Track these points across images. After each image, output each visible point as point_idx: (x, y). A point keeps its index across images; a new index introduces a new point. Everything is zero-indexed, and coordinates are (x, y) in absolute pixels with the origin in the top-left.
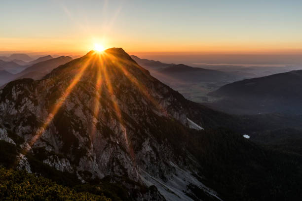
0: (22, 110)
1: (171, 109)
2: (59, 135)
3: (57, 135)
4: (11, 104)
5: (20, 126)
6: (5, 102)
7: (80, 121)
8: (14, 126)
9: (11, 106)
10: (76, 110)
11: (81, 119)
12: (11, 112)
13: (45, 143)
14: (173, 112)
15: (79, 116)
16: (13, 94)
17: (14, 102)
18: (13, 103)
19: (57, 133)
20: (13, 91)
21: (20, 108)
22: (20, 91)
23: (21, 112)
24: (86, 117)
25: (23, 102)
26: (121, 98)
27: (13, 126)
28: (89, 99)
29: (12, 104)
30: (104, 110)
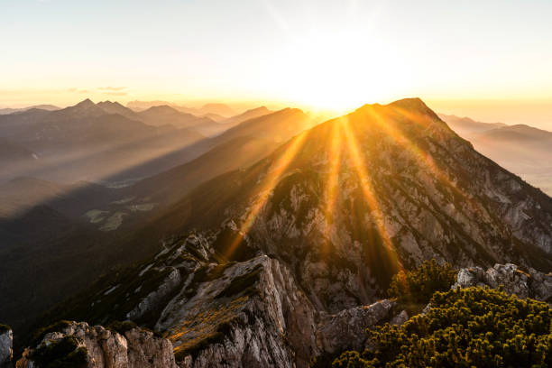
0: (309, 230)
1: (532, 228)
2: (377, 287)
3: (373, 287)
4: (290, 218)
5: (306, 262)
6: (279, 213)
7: (412, 260)
8: (297, 260)
9: (289, 221)
10: (404, 238)
11: (413, 256)
12: (290, 232)
13: (353, 299)
14: (537, 235)
15: (410, 251)
16: (292, 200)
17: (295, 214)
18: (293, 217)
19: (373, 281)
20: (292, 195)
21: (305, 227)
22: (304, 196)
23: (306, 234)
24: (423, 254)
25: (310, 215)
26: (463, 209)
27: (295, 260)
28: (418, 215)
29: (292, 219)
30: (446, 237)
